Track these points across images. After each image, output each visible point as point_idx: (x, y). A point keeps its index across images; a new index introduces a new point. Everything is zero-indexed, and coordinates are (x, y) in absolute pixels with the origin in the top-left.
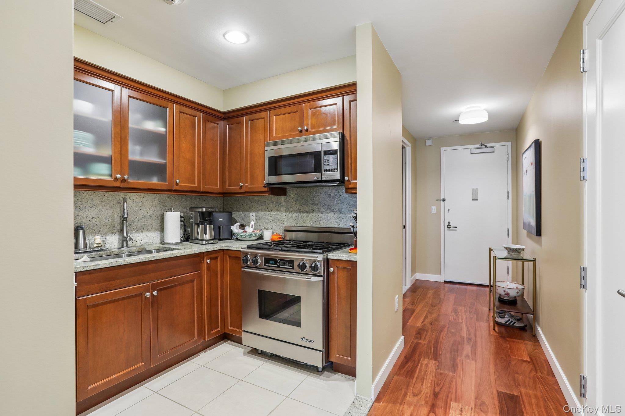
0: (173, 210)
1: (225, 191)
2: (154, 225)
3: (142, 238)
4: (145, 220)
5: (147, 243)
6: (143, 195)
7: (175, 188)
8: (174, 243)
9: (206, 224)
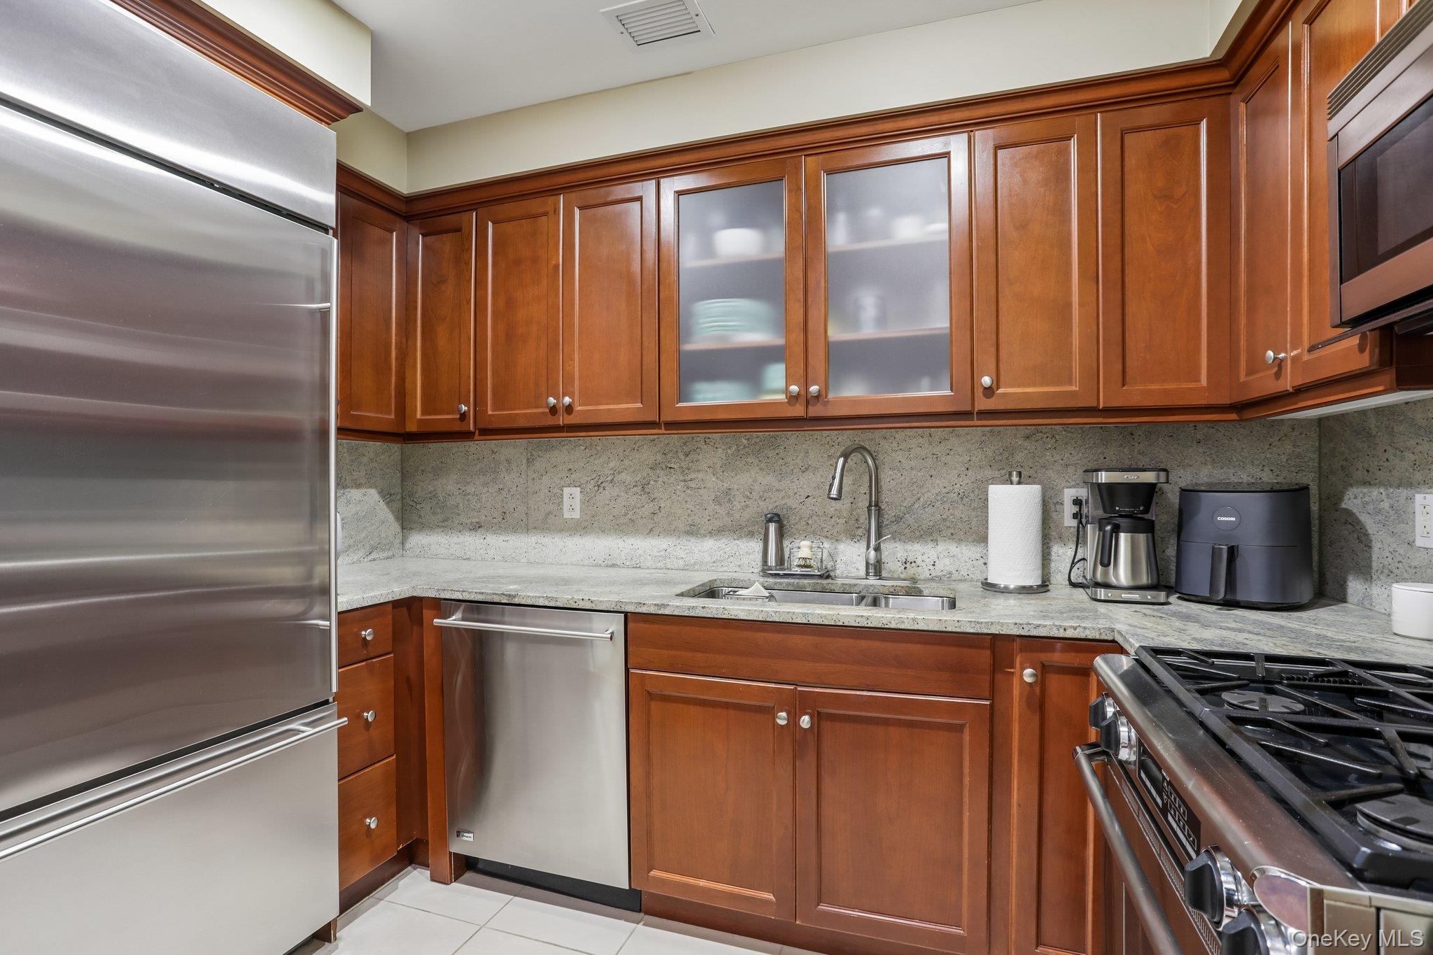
0: (1015, 478)
3: (934, 557)
4: (946, 506)
6: (938, 433)
7: (983, 404)
8: (1012, 587)
9: (1109, 528)
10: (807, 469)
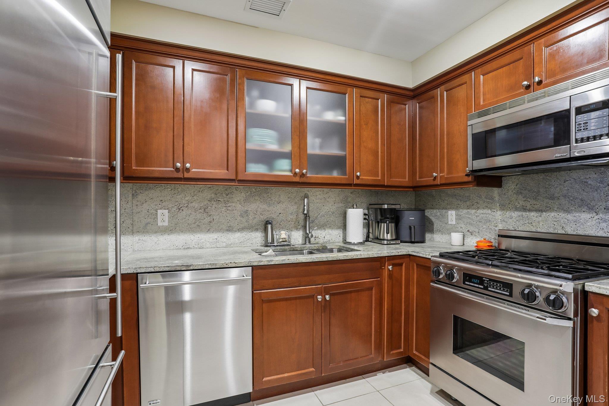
0: (355, 207)
1: (415, 185)
2: (336, 222)
3: (324, 235)
4: (328, 216)
5: (329, 240)
6: (326, 190)
7: (356, 181)
8: (356, 243)
9: (388, 222)
10: (280, 202)
